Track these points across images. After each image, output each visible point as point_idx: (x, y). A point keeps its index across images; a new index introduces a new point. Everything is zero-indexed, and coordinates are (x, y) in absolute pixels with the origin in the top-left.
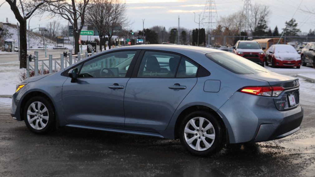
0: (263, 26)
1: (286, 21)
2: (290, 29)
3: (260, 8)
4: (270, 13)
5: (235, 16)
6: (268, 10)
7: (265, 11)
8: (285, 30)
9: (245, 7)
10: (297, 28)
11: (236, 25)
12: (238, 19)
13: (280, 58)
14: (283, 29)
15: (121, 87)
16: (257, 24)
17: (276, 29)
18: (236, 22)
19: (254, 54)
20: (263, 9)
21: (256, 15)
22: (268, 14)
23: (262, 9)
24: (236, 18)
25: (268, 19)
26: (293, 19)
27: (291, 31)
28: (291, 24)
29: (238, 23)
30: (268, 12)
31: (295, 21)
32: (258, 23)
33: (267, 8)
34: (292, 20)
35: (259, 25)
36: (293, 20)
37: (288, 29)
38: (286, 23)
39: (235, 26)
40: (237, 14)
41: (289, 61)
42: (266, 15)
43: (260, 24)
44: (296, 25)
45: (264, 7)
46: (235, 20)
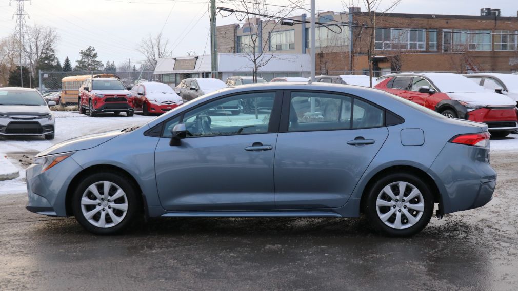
0: (51, 57)
1: (82, 50)
2: (87, 61)
3: (42, 30)
4: (58, 38)
5: (6, 42)
6: (54, 34)
7: (50, 35)
8: (80, 62)
9: (18, 29)
10: (97, 59)
11: (8, 56)
12: (10, 47)
13: (156, 102)
14: (78, 61)
15: (269, 148)
16: (39, 55)
17: (67, 61)
18: (8, 51)
19: (119, 97)
20: (48, 33)
21: (37, 42)
22: (55, 40)
23: (46, 33)
24: (7, 46)
25: (55, 46)
26: (90, 47)
27: (89, 64)
28: (89, 54)
29: (11, 54)
30: (54, 38)
31: (94, 50)
32: (42, 53)
33: (52, 31)
34: (89, 49)
35: (44, 56)
36: (92, 49)
37: (85, 62)
38: (82, 53)
39: (6, 58)
40: (7, 39)
41: (170, 106)
42: (52, 41)
43: (45, 53)
44: (95, 55)
45: (48, 30)
46: (5, 48)
